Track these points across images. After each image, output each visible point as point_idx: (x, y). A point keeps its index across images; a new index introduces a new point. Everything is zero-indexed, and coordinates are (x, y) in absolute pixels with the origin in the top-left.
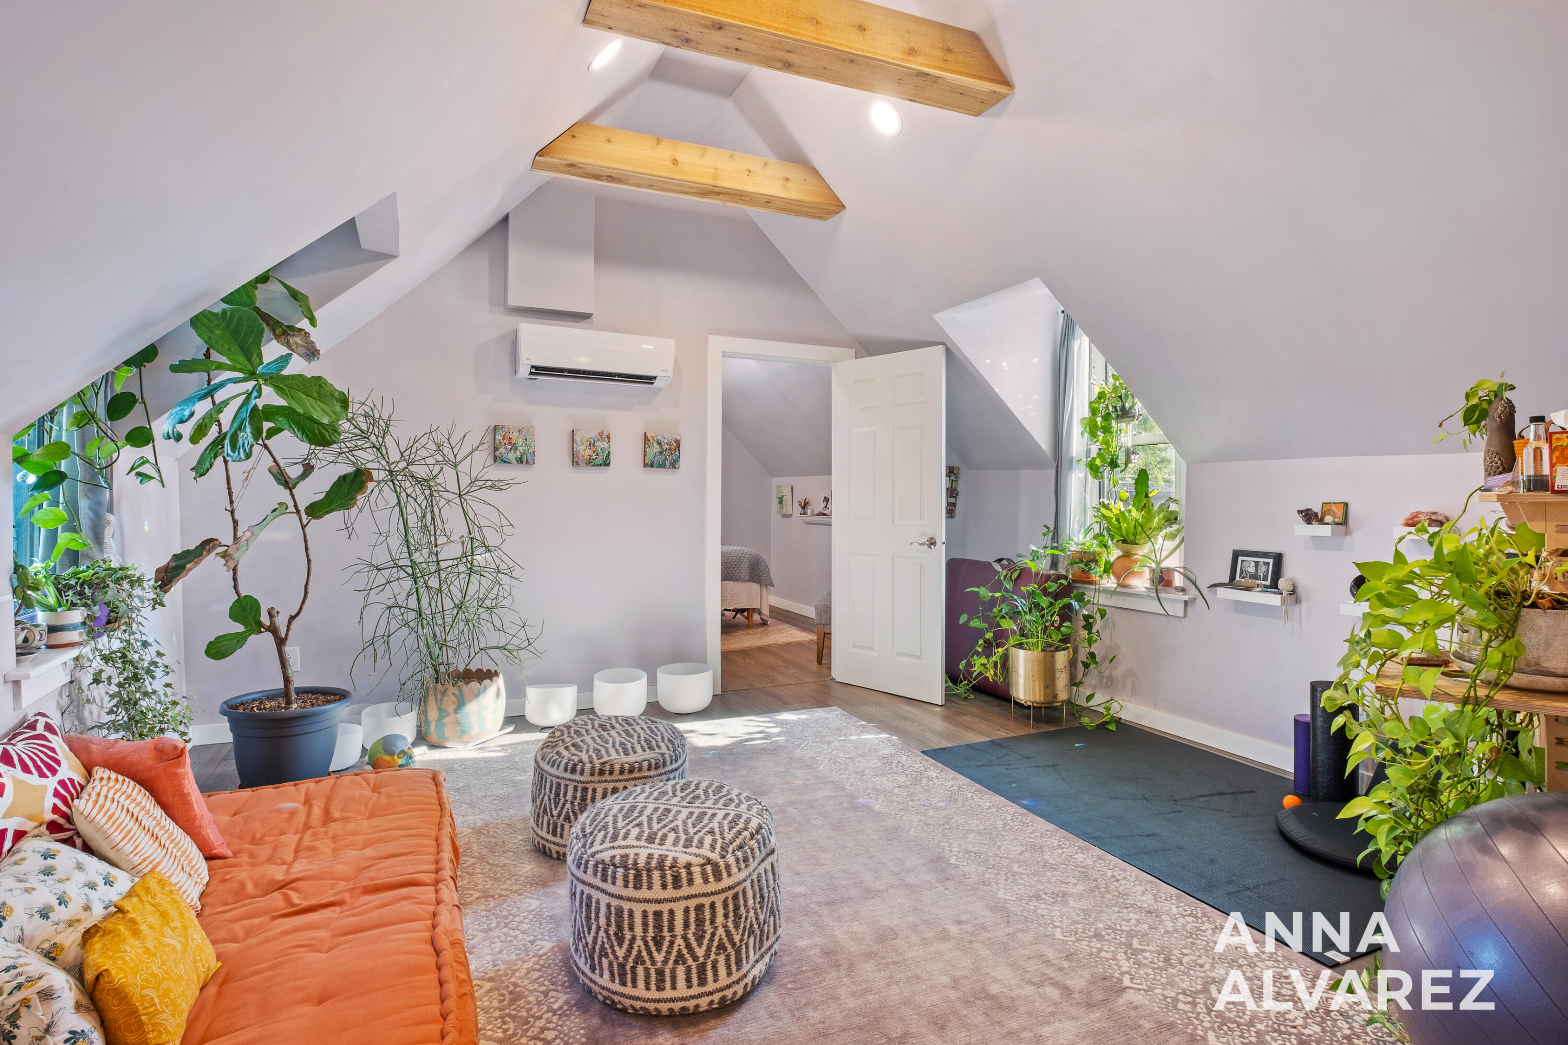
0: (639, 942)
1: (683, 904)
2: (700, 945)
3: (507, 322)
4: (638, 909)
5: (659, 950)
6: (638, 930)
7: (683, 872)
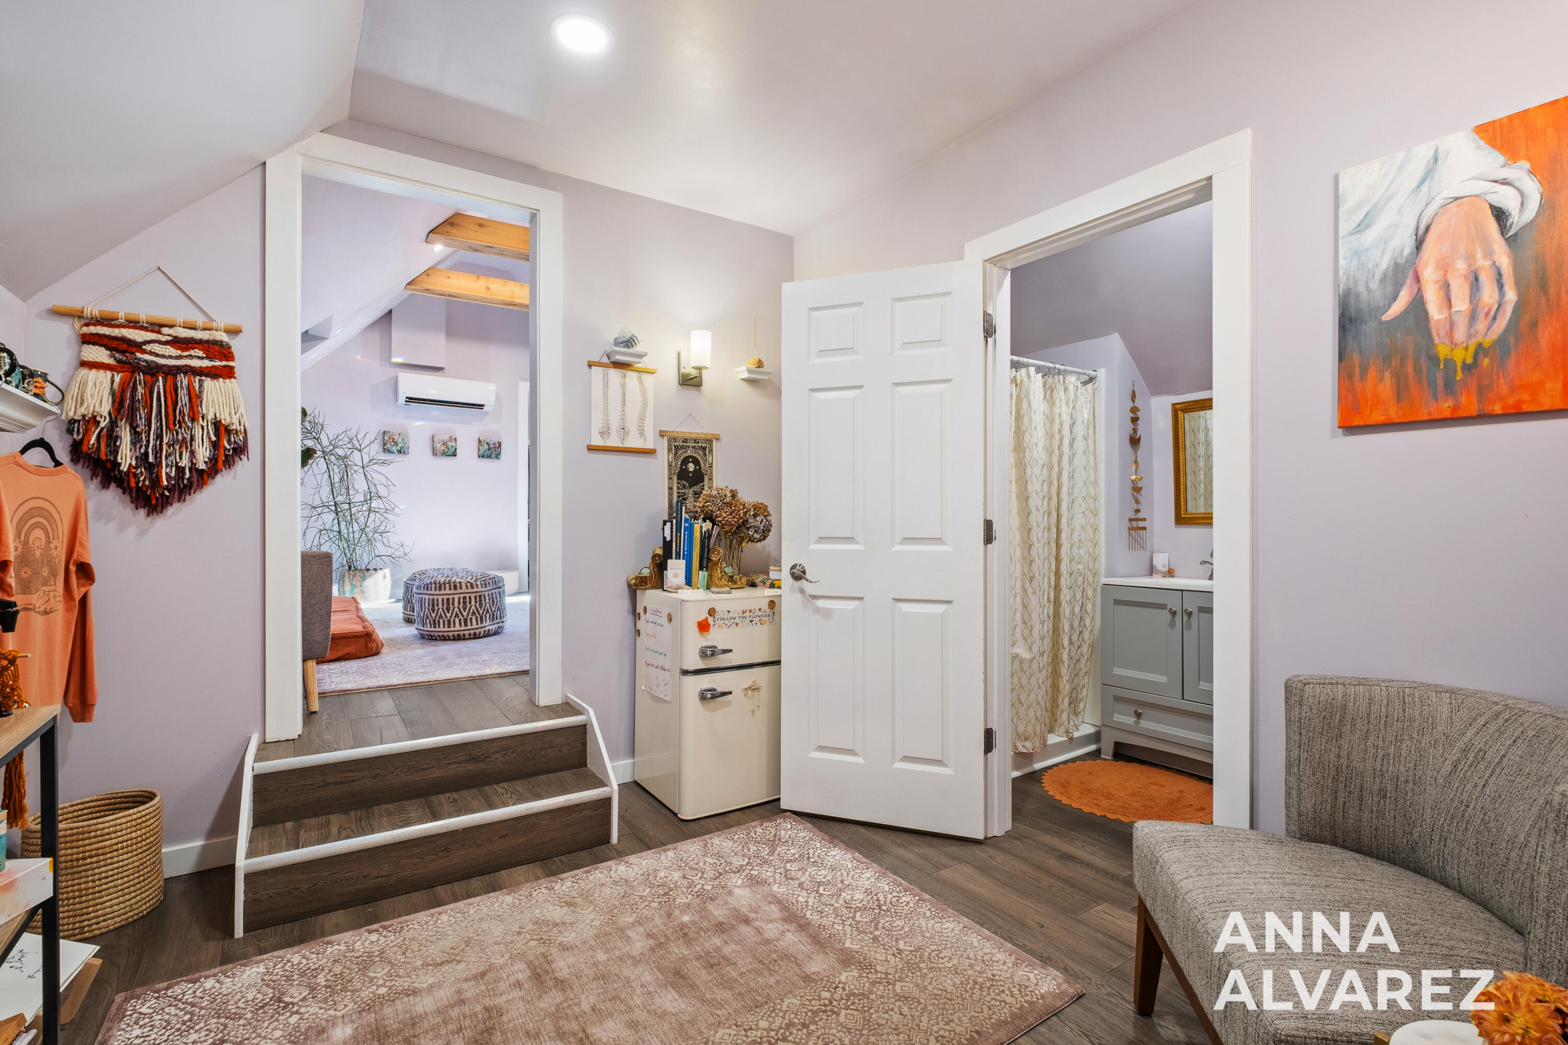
0: (441, 610)
1: (458, 596)
2: (465, 611)
3: (391, 372)
4: (440, 598)
5: (448, 612)
6: (440, 606)
7: (458, 585)
